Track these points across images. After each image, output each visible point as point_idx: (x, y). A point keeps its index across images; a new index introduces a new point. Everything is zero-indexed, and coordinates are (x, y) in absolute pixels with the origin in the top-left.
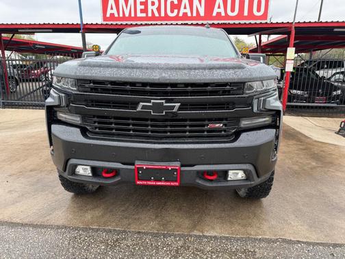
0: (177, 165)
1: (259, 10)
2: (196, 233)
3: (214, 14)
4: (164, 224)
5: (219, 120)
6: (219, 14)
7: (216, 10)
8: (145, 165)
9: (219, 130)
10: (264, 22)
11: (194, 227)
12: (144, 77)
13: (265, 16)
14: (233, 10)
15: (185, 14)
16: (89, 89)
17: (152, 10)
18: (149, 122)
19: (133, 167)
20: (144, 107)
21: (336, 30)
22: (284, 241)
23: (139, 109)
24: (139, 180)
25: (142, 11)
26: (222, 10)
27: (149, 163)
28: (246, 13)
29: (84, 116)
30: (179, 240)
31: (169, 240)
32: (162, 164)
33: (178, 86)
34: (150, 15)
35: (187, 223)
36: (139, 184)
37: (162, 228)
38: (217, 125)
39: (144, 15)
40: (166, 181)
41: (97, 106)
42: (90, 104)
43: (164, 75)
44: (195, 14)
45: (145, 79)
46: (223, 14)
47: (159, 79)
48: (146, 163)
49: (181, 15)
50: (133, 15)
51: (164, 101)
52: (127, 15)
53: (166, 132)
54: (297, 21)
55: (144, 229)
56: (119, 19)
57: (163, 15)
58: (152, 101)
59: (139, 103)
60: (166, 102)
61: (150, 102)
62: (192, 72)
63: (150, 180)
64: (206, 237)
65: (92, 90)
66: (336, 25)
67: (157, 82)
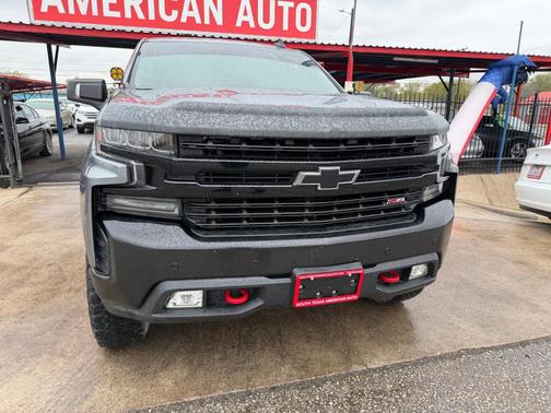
0: (356, 267)
1: (303, 23)
2: (356, 368)
3: (239, 24)
4: (303, 367)
5: (400, 192)
6: (245, 24)
7: (241, 18)
8: (312, 274)
9: (399, 207)
10: (311, 41)
11: (347, 360)
12: (306, 130)
13: (312, 33)
14: (266, 20)
15: (191, 19)
16: (201, 153)
17: (132, 7)
18: (308, 203)
19: (287, 281)
20: (307, 179)
21: (396, 59)
22: (468, 351)
23: (298, 182)
24: (300, 300)
25: (112, 7)
26: (250, 18)
27: (317, 270)
28: (285, 27)
29: (186, 202)
30: (341, 384)
31: (328, 388)
32: (337, 268)
33: (349, 142)
34: (128, 15)
35: (333, 357)
36: (299, 308)
37: (303, 373)
38: (398, 200)
39: (117, 14)
40: (340, 294)
41: (216, 181)
42: (202, 179)
43: (335, 125)
44: (207, 21)
45: (309, 133)
46: (252, 25)
47: (330, 132)
48: (313, 270)
49: (184, 20)
50: (95, 12)
51: (338, 168)
52: (83, 11)
53: (330, 217)
54: (354, 44)
55: (277, 381)
56: (67, 17)
57: (152, 16)
58: (321, 168)
59: (297, 172)
60: (342, 170)
61: (317, 170)
62: (372, 121)
63: (315, 298)
64: (374, 370)
65: (208, 153)
66: (398, 52)
67: (326, 137)
